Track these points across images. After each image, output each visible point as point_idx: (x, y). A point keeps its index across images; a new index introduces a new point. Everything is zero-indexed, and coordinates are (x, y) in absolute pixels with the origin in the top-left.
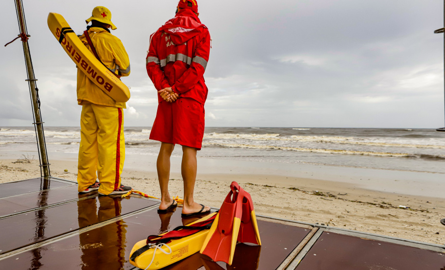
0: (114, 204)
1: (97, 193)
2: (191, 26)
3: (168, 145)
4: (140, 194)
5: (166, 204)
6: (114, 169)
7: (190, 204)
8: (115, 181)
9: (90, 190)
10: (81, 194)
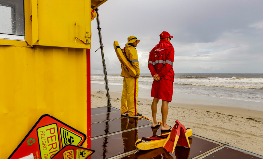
0: (135, 121)
1: (128, 116)
2: (164, 47)
3: (156, 99)
4: (146, 118)
5: (155, 124)
6: (134, 106)
7: (165, 126)
8: (134, 111)
9: (126, 114)
10: (122, 116)
